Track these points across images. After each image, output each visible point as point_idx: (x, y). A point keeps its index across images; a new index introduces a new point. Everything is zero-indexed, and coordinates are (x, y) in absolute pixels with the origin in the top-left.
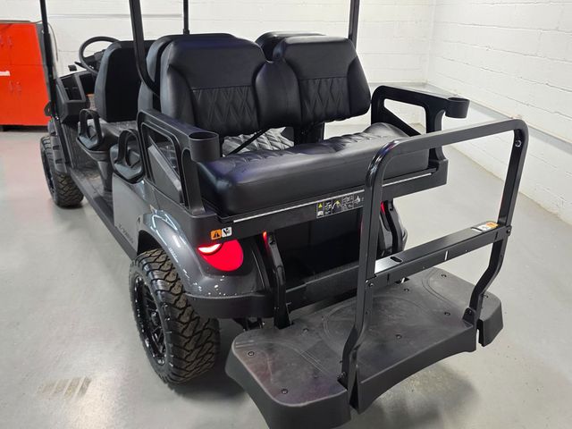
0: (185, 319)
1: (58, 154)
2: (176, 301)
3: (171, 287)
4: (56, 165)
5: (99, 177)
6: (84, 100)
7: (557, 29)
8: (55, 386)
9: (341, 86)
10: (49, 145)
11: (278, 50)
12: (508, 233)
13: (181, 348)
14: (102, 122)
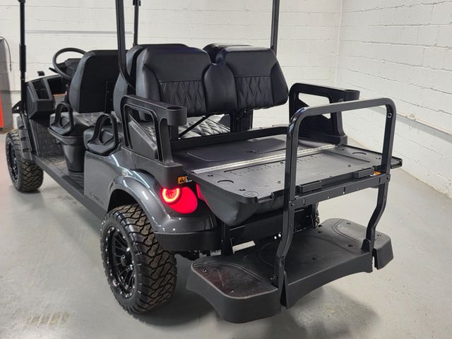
0: (152, 254)
1: (25, 144)
2: (145, 240)
3: (141, 230)
4: (23, 154)
5: (65, 161)
6: (51, 99)
7: (435, 45)
8: (41, 318)
9: (266, 83)
10: (17, 138)
11: (220, 56)
12: (388, 179)
13: (148, 277)
14: (75, 114)
